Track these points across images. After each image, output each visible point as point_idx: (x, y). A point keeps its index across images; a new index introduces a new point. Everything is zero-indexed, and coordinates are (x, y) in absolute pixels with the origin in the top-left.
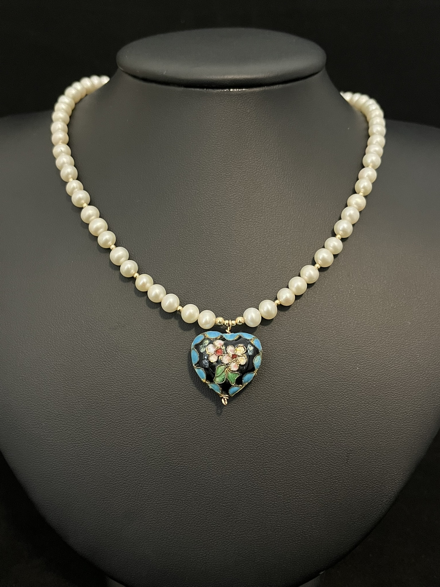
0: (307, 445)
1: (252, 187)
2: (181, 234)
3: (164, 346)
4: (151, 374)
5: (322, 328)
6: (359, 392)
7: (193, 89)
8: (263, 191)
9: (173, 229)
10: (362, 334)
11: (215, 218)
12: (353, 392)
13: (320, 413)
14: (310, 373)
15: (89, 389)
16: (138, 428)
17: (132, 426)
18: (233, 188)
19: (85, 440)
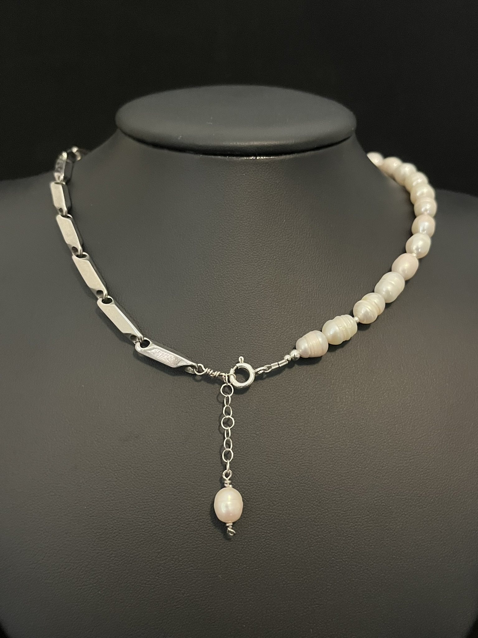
0: (363, 574)
1: (283, 268)
2: (203, 324)
3: (187, 460)
4: (173, 496)
5: (373, 432)
6: (420, 507)
7: (213, 157)
8: (296, 273)
9: (193, 319)
10: (420, 438)
11: (243, 305)
12: (413, 507)
13: (375, 535)
14: (362, 487)
15: (96, 516)
16: (157, 563)
17: (150, 561)
18: (262, 270)
19: (93, 581)
